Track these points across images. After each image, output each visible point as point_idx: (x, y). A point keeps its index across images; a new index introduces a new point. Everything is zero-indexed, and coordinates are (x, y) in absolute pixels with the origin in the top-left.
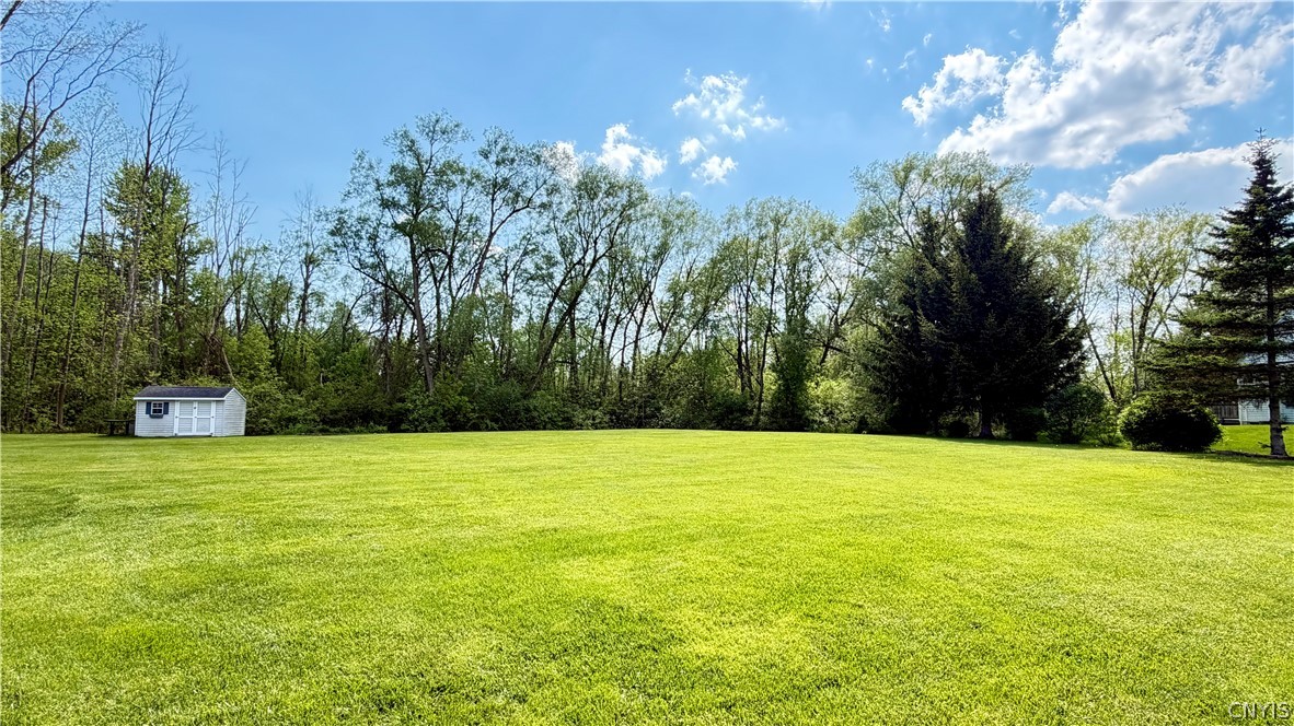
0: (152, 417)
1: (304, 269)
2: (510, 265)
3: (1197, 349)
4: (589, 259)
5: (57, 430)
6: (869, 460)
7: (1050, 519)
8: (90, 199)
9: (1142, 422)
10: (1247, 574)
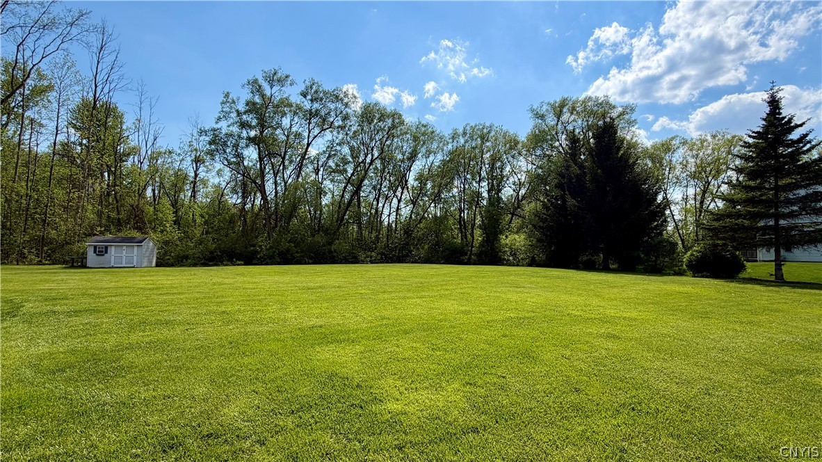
0: (97, 255)
1: (194, 165)
2: (320, 163)
3: (732, 216)
4: (368, 160)
5: (40, 263)
6: (531, 283)
7: (635, 320)
8: (59, 121)
9: (699, 260)
10: (753, 355)
